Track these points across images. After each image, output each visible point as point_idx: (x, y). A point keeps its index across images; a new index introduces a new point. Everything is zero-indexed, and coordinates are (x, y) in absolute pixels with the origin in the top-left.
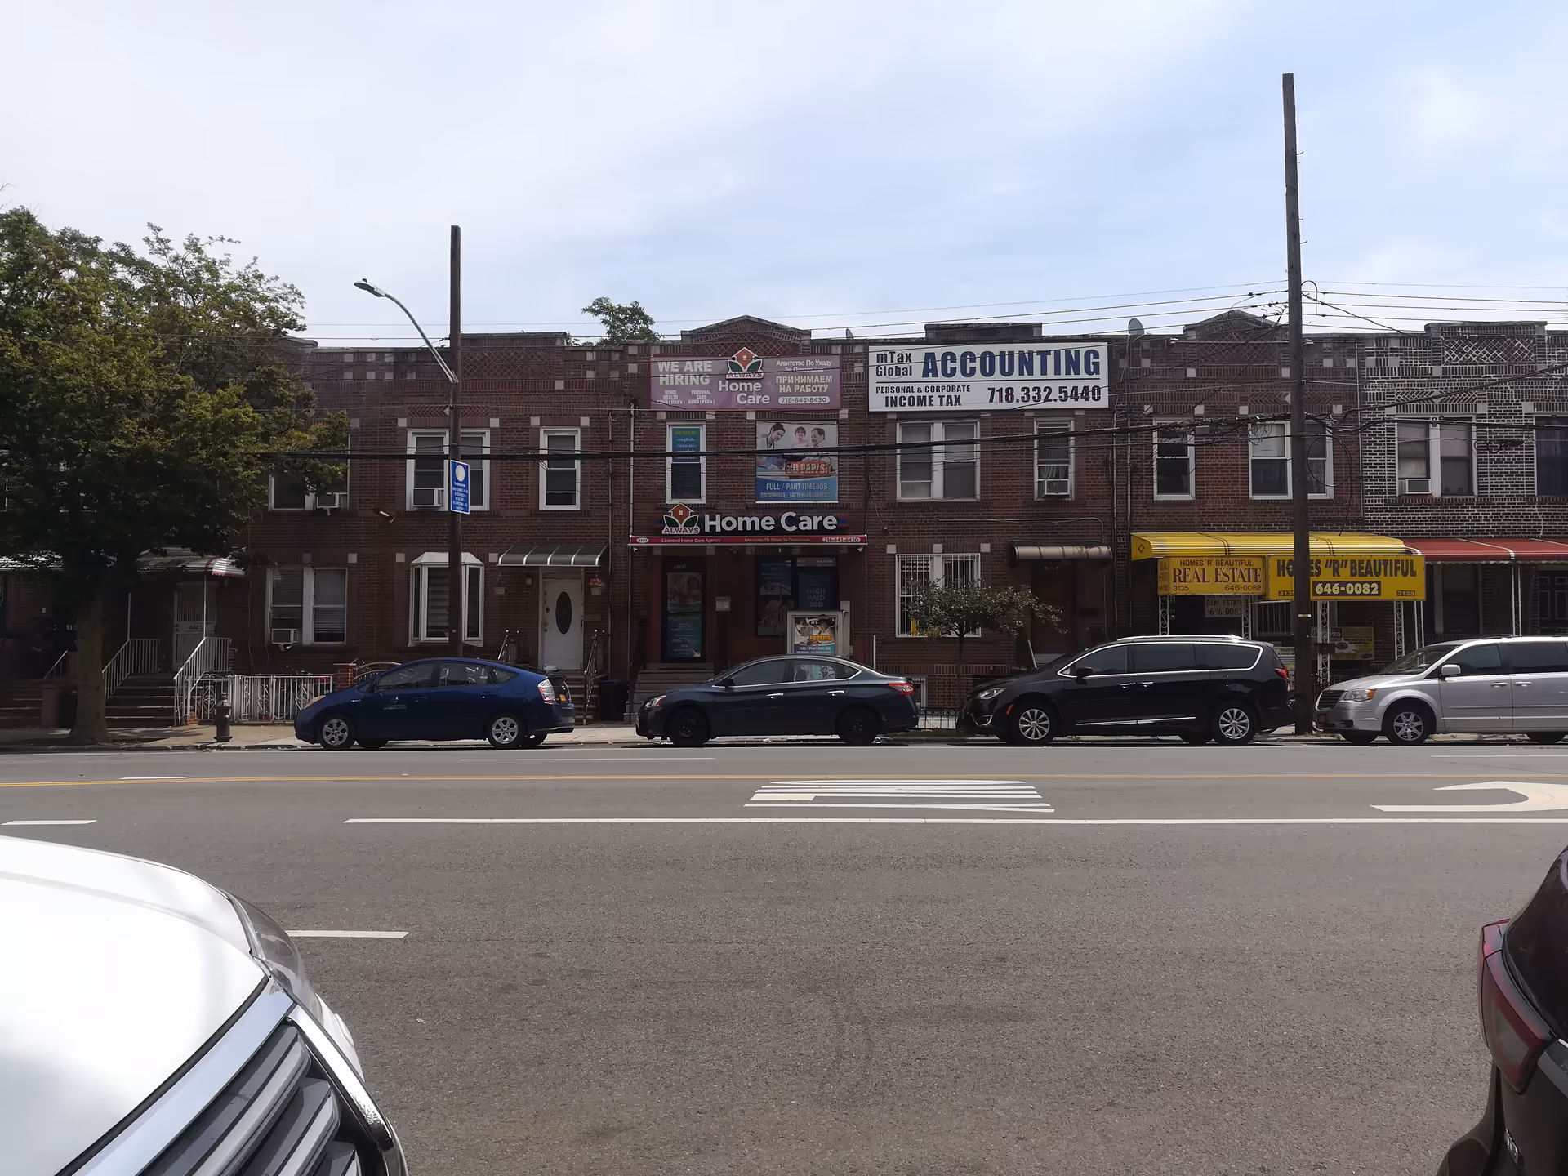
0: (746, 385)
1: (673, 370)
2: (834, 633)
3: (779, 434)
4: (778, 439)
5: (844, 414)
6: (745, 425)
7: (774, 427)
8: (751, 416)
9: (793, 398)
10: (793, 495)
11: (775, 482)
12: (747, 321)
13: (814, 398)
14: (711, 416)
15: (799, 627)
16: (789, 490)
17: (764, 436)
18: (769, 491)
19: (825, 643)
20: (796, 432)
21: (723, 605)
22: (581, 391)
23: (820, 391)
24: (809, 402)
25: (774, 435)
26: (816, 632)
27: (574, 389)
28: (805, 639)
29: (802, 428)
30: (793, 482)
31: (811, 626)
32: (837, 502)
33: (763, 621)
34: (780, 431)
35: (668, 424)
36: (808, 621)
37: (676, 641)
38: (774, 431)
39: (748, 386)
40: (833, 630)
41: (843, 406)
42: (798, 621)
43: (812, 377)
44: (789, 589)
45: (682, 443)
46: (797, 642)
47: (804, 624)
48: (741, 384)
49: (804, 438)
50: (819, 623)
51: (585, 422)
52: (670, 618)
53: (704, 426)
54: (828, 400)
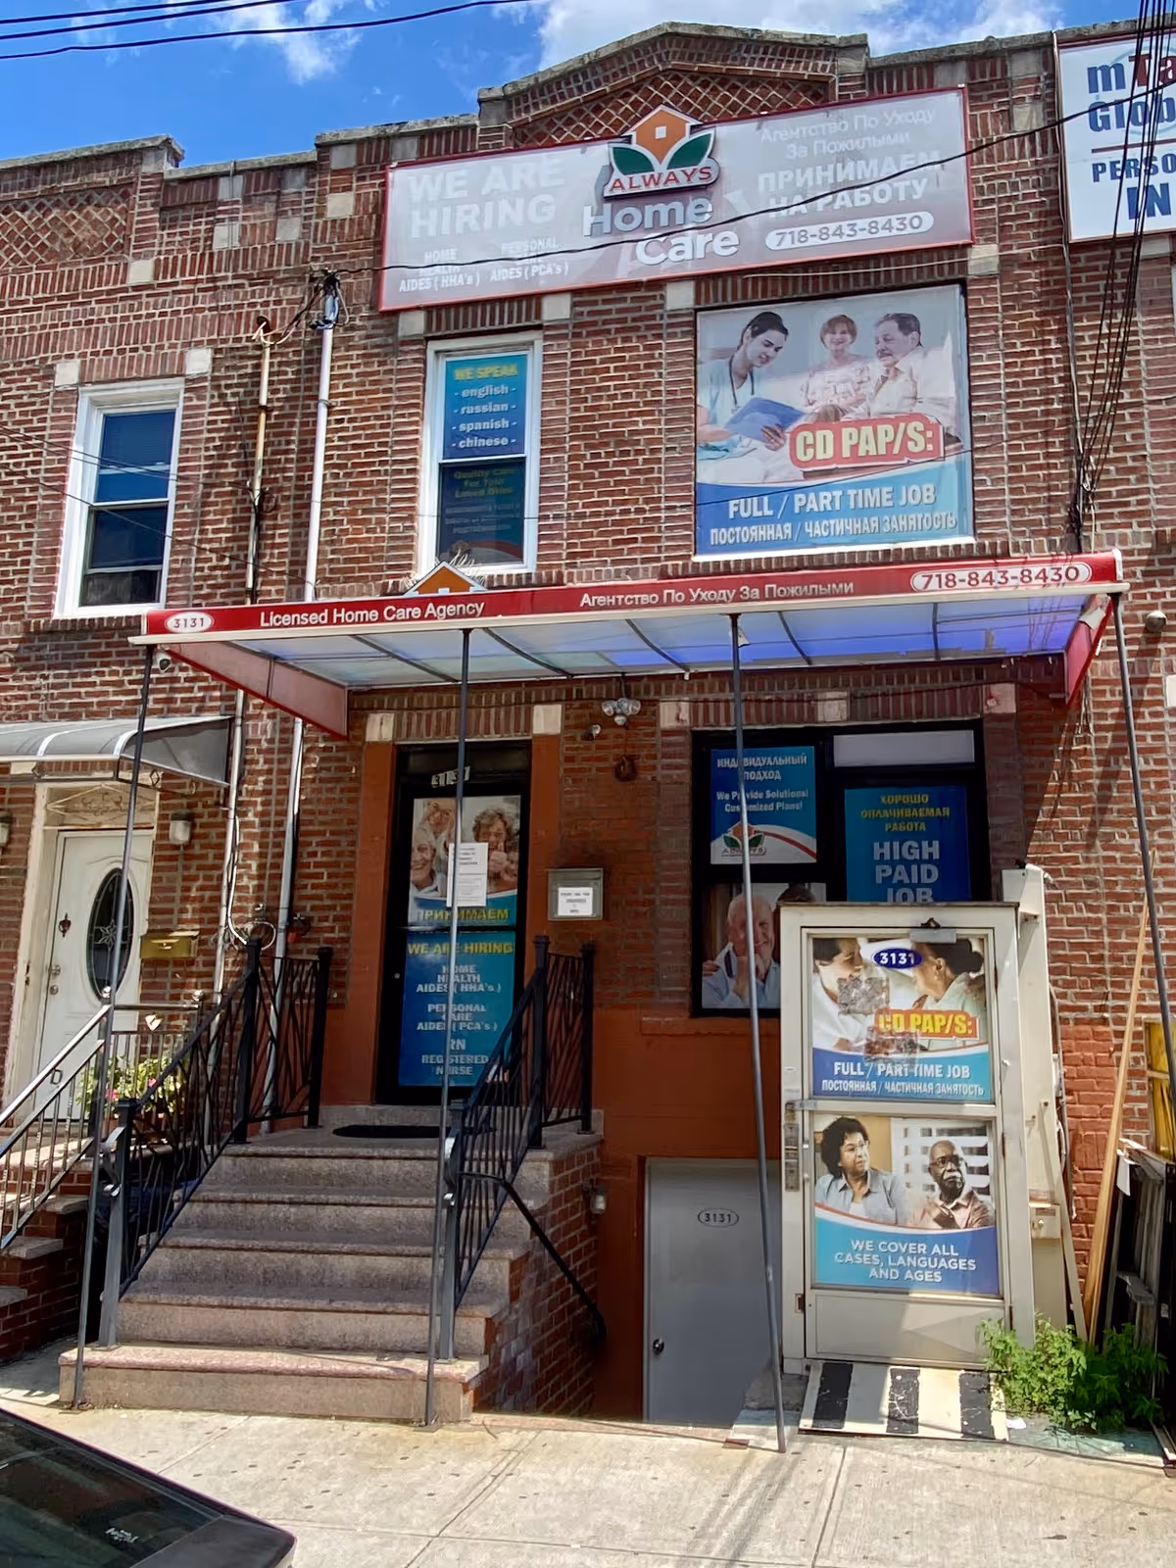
0: (663, 208)
1: (450, 194)
2: (984, 1006)
3: (769, 344)
4: (768, 359)
5: (984, 256)
6: (660, 326)
7: (752, 324)
8: (680, 298)
9: (814, 229)
10: (816, 529)
11: (758, 493)
12: (671, 39)
13: (882, 220)
14: (556, 310)
15: (833, 973)
16: (805, 515)
17: (720, 354)
18: (738, 521)
19: (941, 1048)
20: (825, 331)
21: (576, 901)
22: (196, 282)
23: (902, 197)
24: (865, 235)
25: (755, 346)
26: (902, 998)
27: (178, 278)
28: (857, 1030)
29: (844, 319)
30: (816, 488)
31: (880, 973)
32: (971, 540)
33: (720, 960)
34: (773, 335)
35: (433, 346)
36: (868, 951)
37: (431, 1026)
38: (755, 334)
39: (672, 211)
40: (978, 987)
41: (981, 232)
42: (825, 949)
43: (873, 163)
44: (812, 843)
45: (475, 401)
46: (825, 1039)
47: (854, 960)
48: (649, 209)
49: (851, 349)
50: (916, 958)
51: (199, 361)
52: (415, 949)
53: (539, 344)
54: (928, 220)
